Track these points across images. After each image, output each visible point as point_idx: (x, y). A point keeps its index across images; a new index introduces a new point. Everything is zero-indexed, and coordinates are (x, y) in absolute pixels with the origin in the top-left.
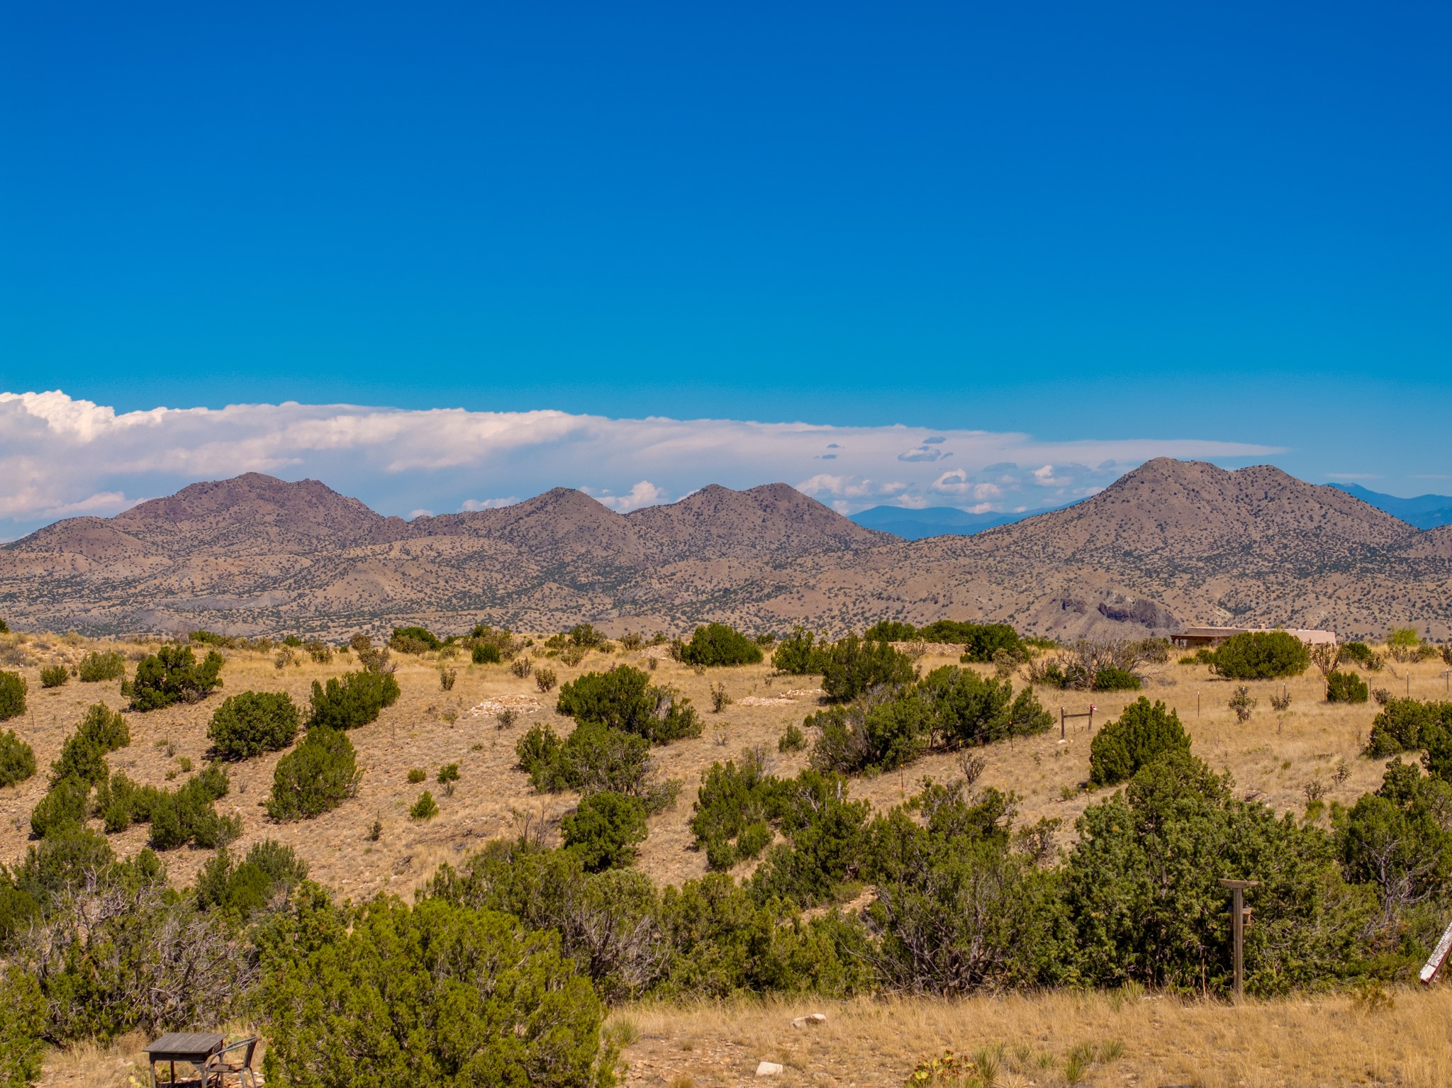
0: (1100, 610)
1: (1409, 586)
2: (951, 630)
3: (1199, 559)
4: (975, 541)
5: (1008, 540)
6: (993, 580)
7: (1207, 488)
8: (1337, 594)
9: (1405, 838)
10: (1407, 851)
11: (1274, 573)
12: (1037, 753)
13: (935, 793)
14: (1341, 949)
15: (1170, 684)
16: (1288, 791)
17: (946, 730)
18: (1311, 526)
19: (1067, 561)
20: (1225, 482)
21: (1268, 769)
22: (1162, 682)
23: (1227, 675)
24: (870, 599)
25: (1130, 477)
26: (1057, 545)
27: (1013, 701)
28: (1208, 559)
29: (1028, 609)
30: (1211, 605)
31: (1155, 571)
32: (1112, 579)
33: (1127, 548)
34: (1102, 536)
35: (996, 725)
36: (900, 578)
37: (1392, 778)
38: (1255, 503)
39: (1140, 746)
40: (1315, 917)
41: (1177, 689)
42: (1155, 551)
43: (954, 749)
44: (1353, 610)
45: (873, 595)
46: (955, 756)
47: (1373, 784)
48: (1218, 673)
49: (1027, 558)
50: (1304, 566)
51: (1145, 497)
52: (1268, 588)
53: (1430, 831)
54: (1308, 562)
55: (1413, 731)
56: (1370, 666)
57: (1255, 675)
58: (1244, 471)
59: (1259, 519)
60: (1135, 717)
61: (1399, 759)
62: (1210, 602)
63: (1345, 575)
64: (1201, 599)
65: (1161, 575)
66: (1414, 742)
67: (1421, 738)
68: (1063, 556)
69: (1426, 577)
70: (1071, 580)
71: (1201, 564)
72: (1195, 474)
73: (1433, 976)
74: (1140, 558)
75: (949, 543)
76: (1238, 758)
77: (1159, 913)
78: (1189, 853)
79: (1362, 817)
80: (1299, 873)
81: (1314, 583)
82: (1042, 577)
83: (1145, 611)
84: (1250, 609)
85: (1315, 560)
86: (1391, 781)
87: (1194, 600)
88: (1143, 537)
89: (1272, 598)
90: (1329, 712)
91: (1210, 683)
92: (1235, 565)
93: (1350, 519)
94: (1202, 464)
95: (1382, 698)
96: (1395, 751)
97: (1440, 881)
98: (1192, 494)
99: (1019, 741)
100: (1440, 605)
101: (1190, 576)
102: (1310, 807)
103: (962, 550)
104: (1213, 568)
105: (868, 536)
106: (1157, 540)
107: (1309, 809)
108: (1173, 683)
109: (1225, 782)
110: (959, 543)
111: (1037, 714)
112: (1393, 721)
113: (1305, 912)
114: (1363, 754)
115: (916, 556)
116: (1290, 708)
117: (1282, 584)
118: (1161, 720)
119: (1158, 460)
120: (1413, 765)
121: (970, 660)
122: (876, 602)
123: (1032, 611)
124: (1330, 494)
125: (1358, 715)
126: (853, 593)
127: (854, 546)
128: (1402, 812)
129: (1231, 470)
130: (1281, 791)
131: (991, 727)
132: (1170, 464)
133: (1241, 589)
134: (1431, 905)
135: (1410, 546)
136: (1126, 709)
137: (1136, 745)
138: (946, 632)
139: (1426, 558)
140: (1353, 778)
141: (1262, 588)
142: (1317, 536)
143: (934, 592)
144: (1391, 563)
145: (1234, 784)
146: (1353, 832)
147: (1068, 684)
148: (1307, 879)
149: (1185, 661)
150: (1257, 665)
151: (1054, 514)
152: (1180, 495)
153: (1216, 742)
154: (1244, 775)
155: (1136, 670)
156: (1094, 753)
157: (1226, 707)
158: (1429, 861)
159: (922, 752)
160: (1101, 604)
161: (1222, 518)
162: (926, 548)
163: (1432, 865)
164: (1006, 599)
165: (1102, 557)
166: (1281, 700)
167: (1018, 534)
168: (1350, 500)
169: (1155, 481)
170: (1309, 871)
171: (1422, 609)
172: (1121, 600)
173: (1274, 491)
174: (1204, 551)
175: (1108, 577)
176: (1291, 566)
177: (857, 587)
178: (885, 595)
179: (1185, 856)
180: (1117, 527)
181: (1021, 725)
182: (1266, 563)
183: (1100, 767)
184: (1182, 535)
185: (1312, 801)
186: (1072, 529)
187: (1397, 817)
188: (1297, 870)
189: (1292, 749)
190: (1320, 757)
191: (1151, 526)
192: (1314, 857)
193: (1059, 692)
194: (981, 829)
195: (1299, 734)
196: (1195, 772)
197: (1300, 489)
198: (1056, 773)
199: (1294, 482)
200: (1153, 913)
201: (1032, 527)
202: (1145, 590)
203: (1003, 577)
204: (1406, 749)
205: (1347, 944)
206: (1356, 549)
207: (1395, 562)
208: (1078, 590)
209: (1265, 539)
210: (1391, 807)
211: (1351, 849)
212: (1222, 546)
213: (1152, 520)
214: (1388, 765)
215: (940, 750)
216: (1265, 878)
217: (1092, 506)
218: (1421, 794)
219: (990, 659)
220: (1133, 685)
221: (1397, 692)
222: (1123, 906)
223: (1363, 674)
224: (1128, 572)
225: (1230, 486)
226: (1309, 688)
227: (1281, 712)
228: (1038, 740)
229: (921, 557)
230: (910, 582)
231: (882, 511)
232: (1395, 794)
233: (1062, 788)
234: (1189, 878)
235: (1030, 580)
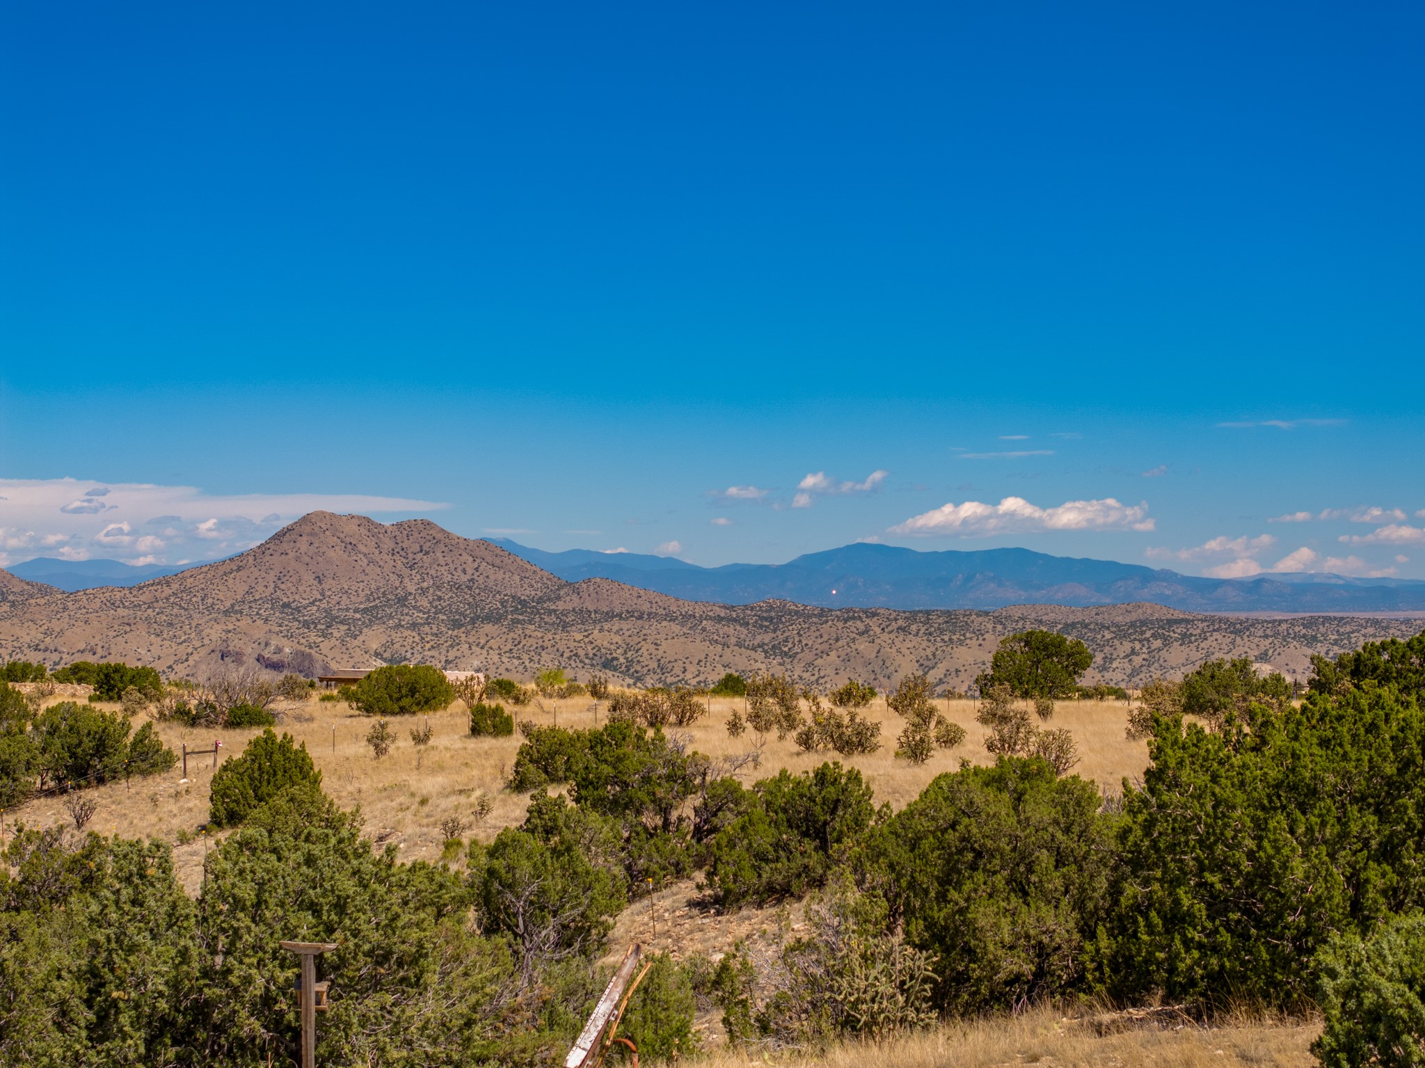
0: (258, 660)
1: (558, 637)
2: (88, 671)
3: (356, 611)
4: (135, 593)
5: (168, 591)
6: (152, 631)
7: (364, 542)
8: (489, 644)
9: (550, 878)
10: (553, 893)
11: (429, 624)
12: (156, 794)
13: (28, 839)
14: (460, 1030)
15: (307, 720)
16: (425, 830)
17: (57, 770)
18: (464, 578)
19: (226, 613)
20: (381, 536)
21: (404, 806)
22: (299, 718)
23: (367, 711)
24: (26, 651)
25: (289, 530)
26: (216, 597)
27: (131, 738)
28: (365, 611)
29: (187, 660)
30: (368, 656)
31: (313, 623)
32: (270, 631)
33: (285, 600)
34: (260, 588)
35: (112, 764)
36: (57, 629)
37: (536, 811)
38: (410, 556)
39: (265, 783)
40: (426, 989)
41: (314, 725)
42: (313, 603)
43: (64, 791)
44: (505, 659)
45: (29, 647)
46: (65, 798)
47: (516, 820)
48: (359, 709)
49: (186, 610)
50: (457, 617)
51: (303, 549)
52: (423, 638)
53: (579, 870)
54: (461, 614)
55: (560, 761)
56: (517, 701)
57: (397, 710)
58: (399, 525)
59: (414, 572)
60: (260, 751)
61: (545, 791)
62: (366, 653)
63: (496, 626)
64: (357, 649)
65: (319, 627)
66: (561, 774)
67: (568, 769)
68: (222, 607)
69: (574, 628)
70: (230, 632)
71: (358, 616)
72: (353, 527)
73: (583, 1062)
74: (298, 609)
75: (107, 594)
76: (372, 795)
77: (206, 990)
78: (248, 903)
79: (502, 855)
80: (403, 928)
81: (467, 633)
82: (201, 628)
83: (303, 661)
84: (405, 659)
85: (468, 612)
86: (535, 814)
87: (351, 651)
88: (301, 589)
89: (427, 648)
90: (473, 745)
91: (350, 720)
92: (391, 617)
93: (501, 572)
94: (359, 518)
95: (527, 730)
96: (540, 784)
97: (590, 926)
98: (349, 547)
99: (136, 779)
100: (587, 654)
101: (347, 627)
102: (447, 846)
103: (121, 602)
104: (369, 620)
105: (26, 587)
106: (315, 592)
107: (447, 848)
108: (311, 719)
109: (353, 820)
110: (118, 595)
111: (158, 751)
112: (538, 752)
113: (413, 980)
114: (507, 788)
115: (74, 607)
116: (431, 742)
117: (436, 635)
118: (288, 755)
119: (316, 514)
120: (560, 796)
121: (99, 699)
122: (33, 653)
123: (191, 662)
124: (483, 548)
125: (503, 748)
126: (9, 645)
127: (11, 598)
128: (547, 849)
129: (387, 524)
130: (418, 830)
131: (106, 766)
132: (328, 517)
133: (397, 640)
134: (580, 960)
135: (559, 598)
136: (250, 743)
137: (260, 782)
138: (83, 674)
139: (574, 610)
140: (495, 813)
141: (417, 639)
142: (470, 588)
143: (92, 643)
144: (540, 614)
145: (363, 822)
146: (491, 872)
147: (198, 721)
148: (415, 935)
149: (325, 699)
150: (399, 699)
151: (213, 566)
152: (337, 548)
153: (350, 779)
154: (377, 813)
155: (272, 706)
156: (215, 792)
157: (364, 743)
158: (579, 904)
159: (27, 795)
160: (259, 655)
161: (378, 570)
162: (84, 600)
163: (581, 909)
164: (165, 650)
165: (260, 609)
166: (422, 734)
167: (177, 586)
168: (502, 553)
169: (311, 534)
170: (417, 925)
171: (569, 658)
172: (279, 650)
173: (429, 544)
174: (361, 603)
175: (267, 628)
176: (445, 617)
177: (14, 638)
178: (42, 646)
179: (243, 909)
180: (275, 579)
181: (140, 763)
182: (421, 615)
183: (221, 807)
184: (339, 587)
185: (450, 840)
186: (231, 581)
187: (542, 855)
188: (400, 923)
189: (430, 784)
190: (461, 792)
191: (309, 578)
192: (425, 905)
193: (188, 730)
194: (78, 879)
195: (440, 768)
196: (319, 809)
197: (454, 542)
198: (175, 815)
199: (448, 535)
200: (200, 990)
201: (192, 579)
202: (303, 641)
203: (162, 628)
204: (552, 781)
205: (469, 1024)
206: (507, 601)
207: (544, 614)
208: (236, 641)
209: (420, 591)
210: (535, 844)
211: (489, 892)
212: (379, 598)
213: (310, 572)
214: (533, 797)
215: (50, 793)
216: (355, 936)
217: (251, 559)
218: (568, 827)
219: (120, 698)
220: (267, 721)
221: (543, 722)
222: (160, 980)
223: (508, 708)
224: (286, 623)
225: (386, 540)
226: (452, 722)
227: (422, 747)
228: (158, 779)
229: (80, 609)
230: (68, 633)
231: (40, 562)
232: (540, 829)
233: (178, 832)
234: (248, 939)
235: (189, 632)
